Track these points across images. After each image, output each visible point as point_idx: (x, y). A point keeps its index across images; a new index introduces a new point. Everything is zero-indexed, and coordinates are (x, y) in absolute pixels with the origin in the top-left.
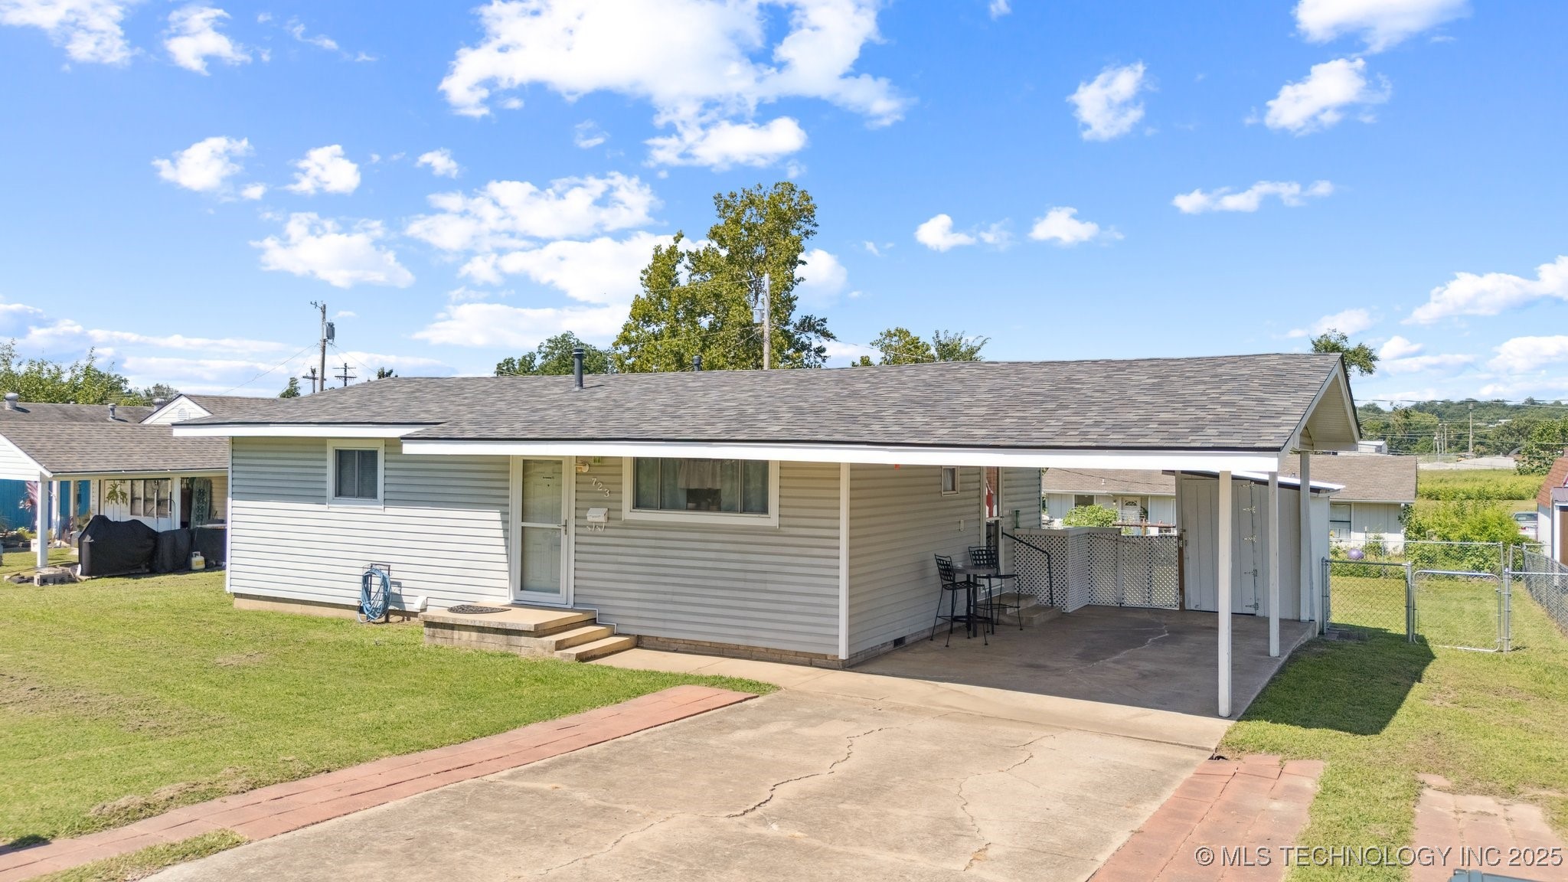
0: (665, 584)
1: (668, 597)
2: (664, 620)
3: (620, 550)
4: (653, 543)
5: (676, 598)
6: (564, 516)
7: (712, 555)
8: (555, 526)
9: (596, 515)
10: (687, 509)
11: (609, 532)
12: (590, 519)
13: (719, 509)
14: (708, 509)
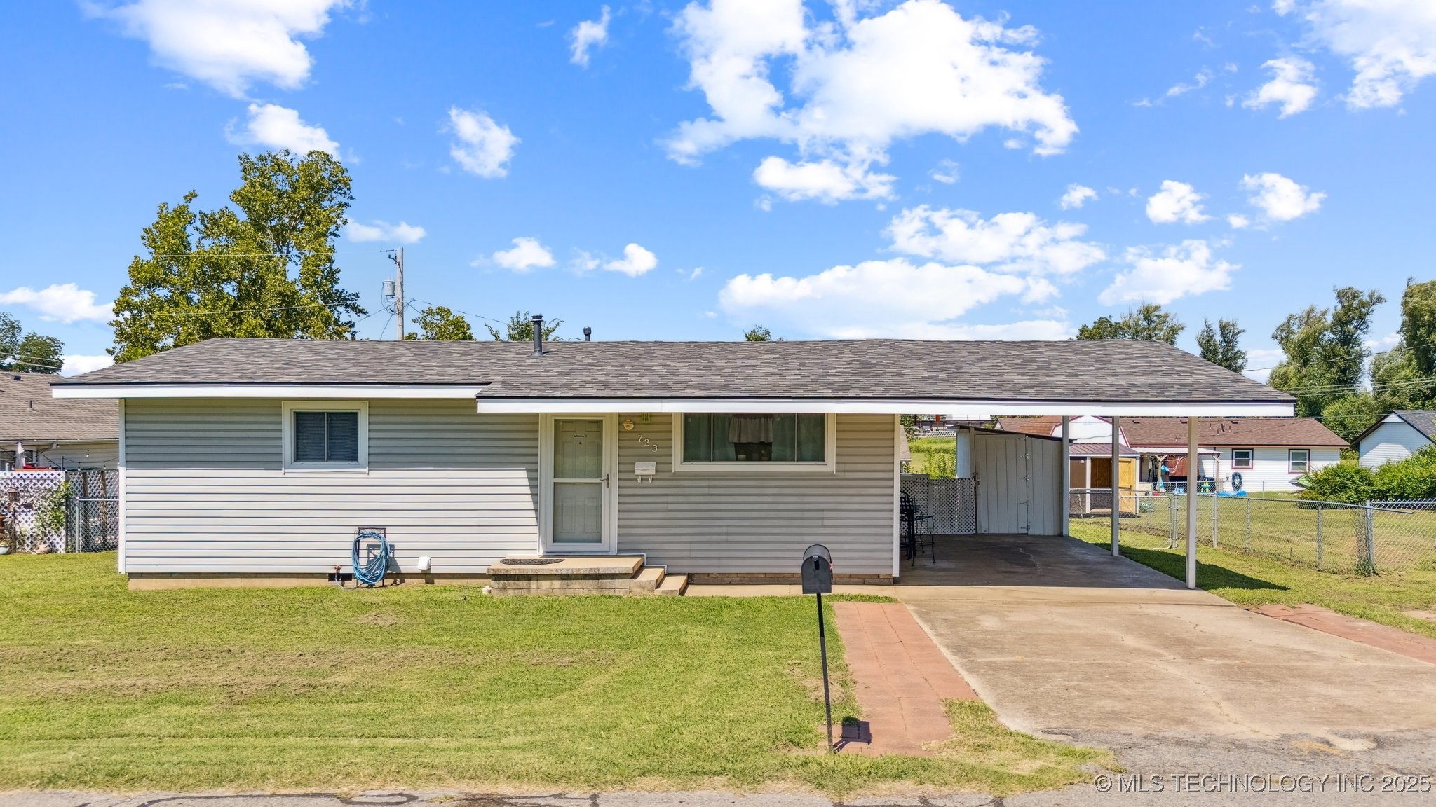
0: (720, 526)
1: (724, 538)
2: (719, 558)
3: (670, 499)
4: (706, 491)
5: (730, 538)
6: (605, 470)
7: (770, 499)
8: (597, 481)
9: (645, 469)
10: (737, 460)
11: (657, 483)
12: (637, 472)
13: (770, 459)
14: (760, 459)
